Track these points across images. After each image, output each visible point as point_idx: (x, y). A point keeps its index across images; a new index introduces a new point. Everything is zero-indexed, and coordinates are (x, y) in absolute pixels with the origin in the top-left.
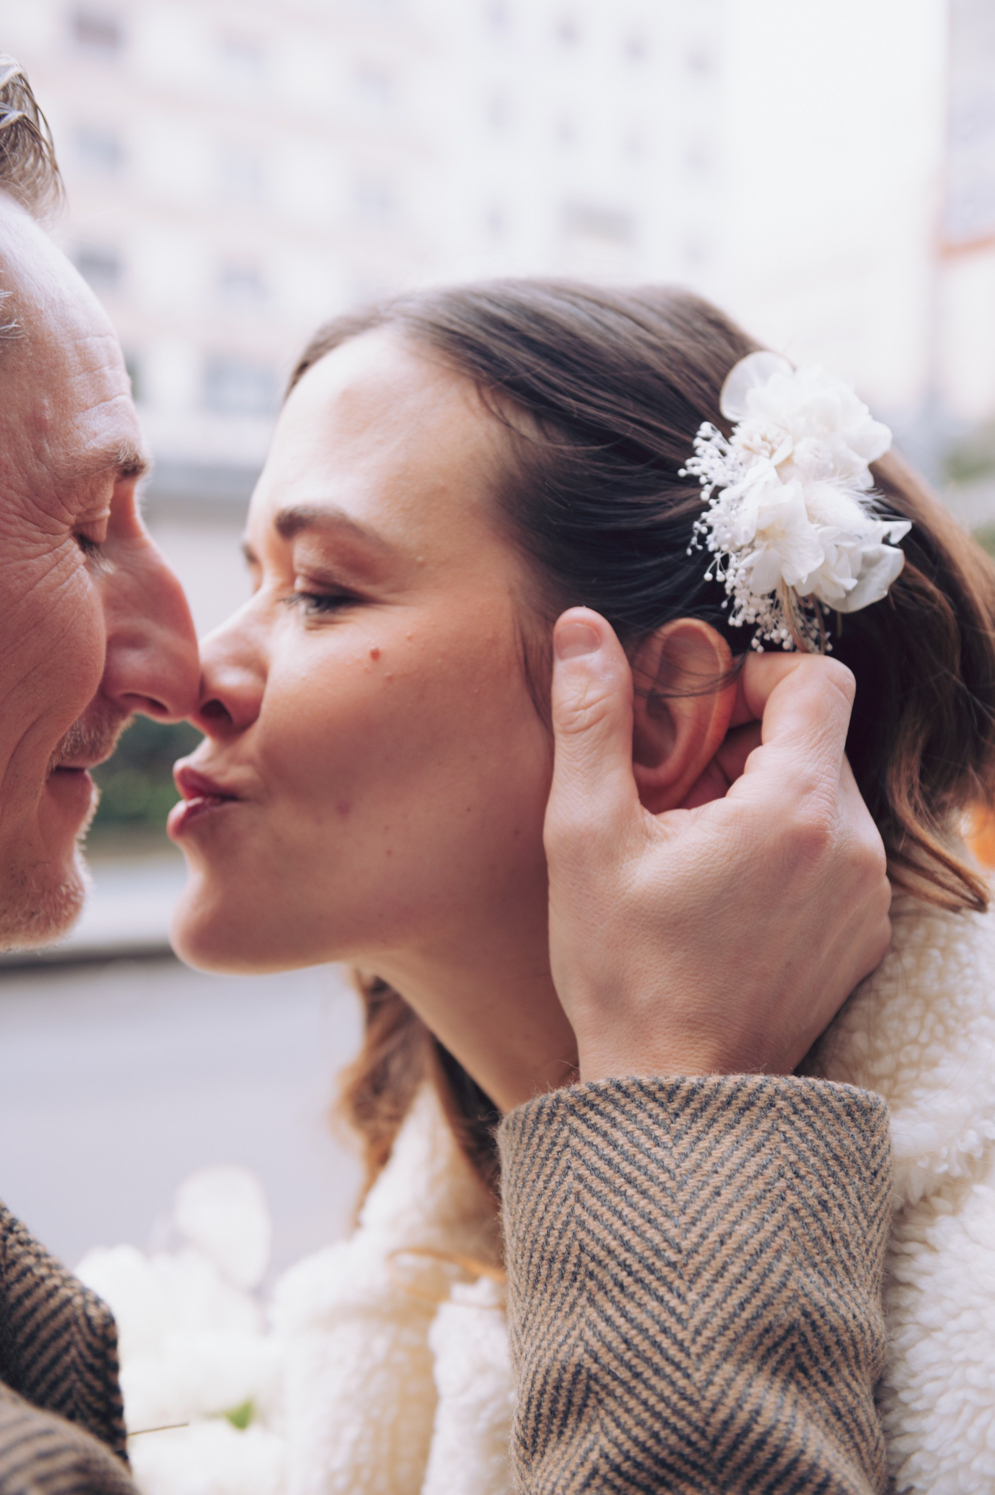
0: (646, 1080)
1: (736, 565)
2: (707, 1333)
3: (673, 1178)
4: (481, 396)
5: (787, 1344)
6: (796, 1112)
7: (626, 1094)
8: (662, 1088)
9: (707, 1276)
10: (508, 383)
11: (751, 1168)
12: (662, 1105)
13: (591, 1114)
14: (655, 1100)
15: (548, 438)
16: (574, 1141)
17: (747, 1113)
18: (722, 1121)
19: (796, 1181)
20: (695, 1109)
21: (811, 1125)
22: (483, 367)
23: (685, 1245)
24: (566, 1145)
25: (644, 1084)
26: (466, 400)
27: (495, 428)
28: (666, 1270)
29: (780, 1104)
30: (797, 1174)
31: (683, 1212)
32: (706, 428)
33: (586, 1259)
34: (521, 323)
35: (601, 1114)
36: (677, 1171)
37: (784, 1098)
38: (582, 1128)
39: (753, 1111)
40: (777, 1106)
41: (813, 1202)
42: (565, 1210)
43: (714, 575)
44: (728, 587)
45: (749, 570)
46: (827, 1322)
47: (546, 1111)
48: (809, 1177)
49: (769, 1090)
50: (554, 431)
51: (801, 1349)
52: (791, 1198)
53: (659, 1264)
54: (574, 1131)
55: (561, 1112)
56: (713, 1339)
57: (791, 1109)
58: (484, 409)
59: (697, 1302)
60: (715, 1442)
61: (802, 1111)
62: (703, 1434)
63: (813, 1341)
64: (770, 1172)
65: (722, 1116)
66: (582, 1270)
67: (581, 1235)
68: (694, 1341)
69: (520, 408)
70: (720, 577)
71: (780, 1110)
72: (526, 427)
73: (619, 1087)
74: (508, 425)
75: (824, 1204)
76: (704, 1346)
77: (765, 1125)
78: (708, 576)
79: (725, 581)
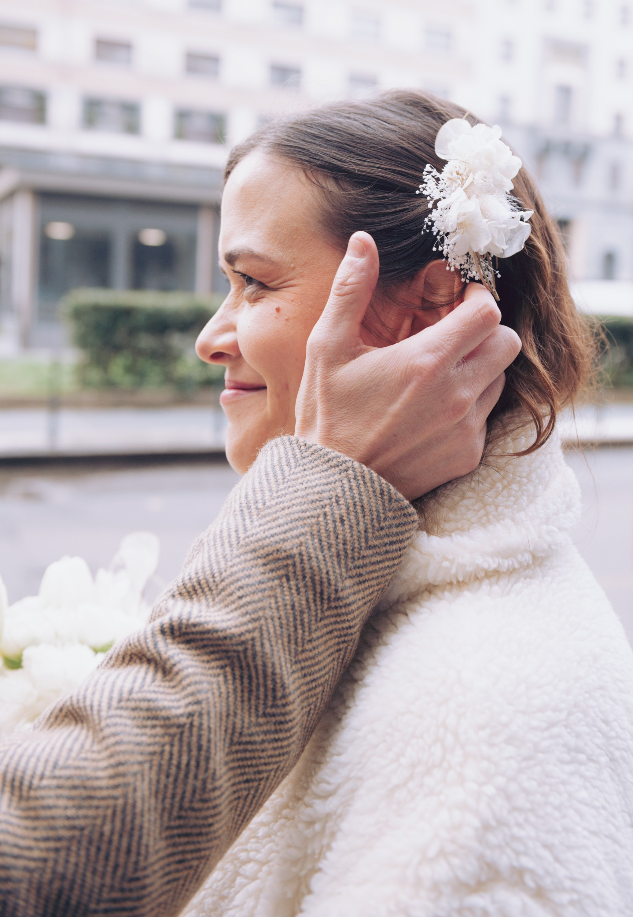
1: (448, 243)
2: (252, 539)
3: (283, 479)
4: (306, 175)
5: (285, 563)
6: (355, 479)
9: (268, 519)
10: (320, 166)
11: (318, 489)
15: (344, 190)
17: (333, 469)
18: (321, 467)
19: (334, 504)
20: (313, 458)
21: (358, 487)
22: (307, 161)
23: (268, 504)
26: (299, 180)
27: (316, 191)
29: (350, 472)
30: (337, 502)
31: (277, 492)
32: (428, 167)
34: (323, 133)
36: (287, 477)
37: (353, 471)
39: (336, 469)
41: (337, 516)
43: (437, 248)
44: (445, 253)
45: (454, 245)
46: (310, 564)
48: (342, 506)
49: (350, 464)
50: (346, 186)
51: (291, 568)
52: (327, 509)
56: (251, 542)
57: (353, 477)
58: (309, 182)
60: (223, 580)
61: (358, 480)
62: (221, 574)
63: (299, 568)
64: (326, 495)
65: (322, 465)
68: (244, 539)
69: (326, 177)
70: (440, 248)
71: (348, 474)
72: (331, 185)
74: (322, 187)
75: (342, 521)
76: (247, 543)
77: (337, 477)
78: (434, 249)
79: (443, 251)
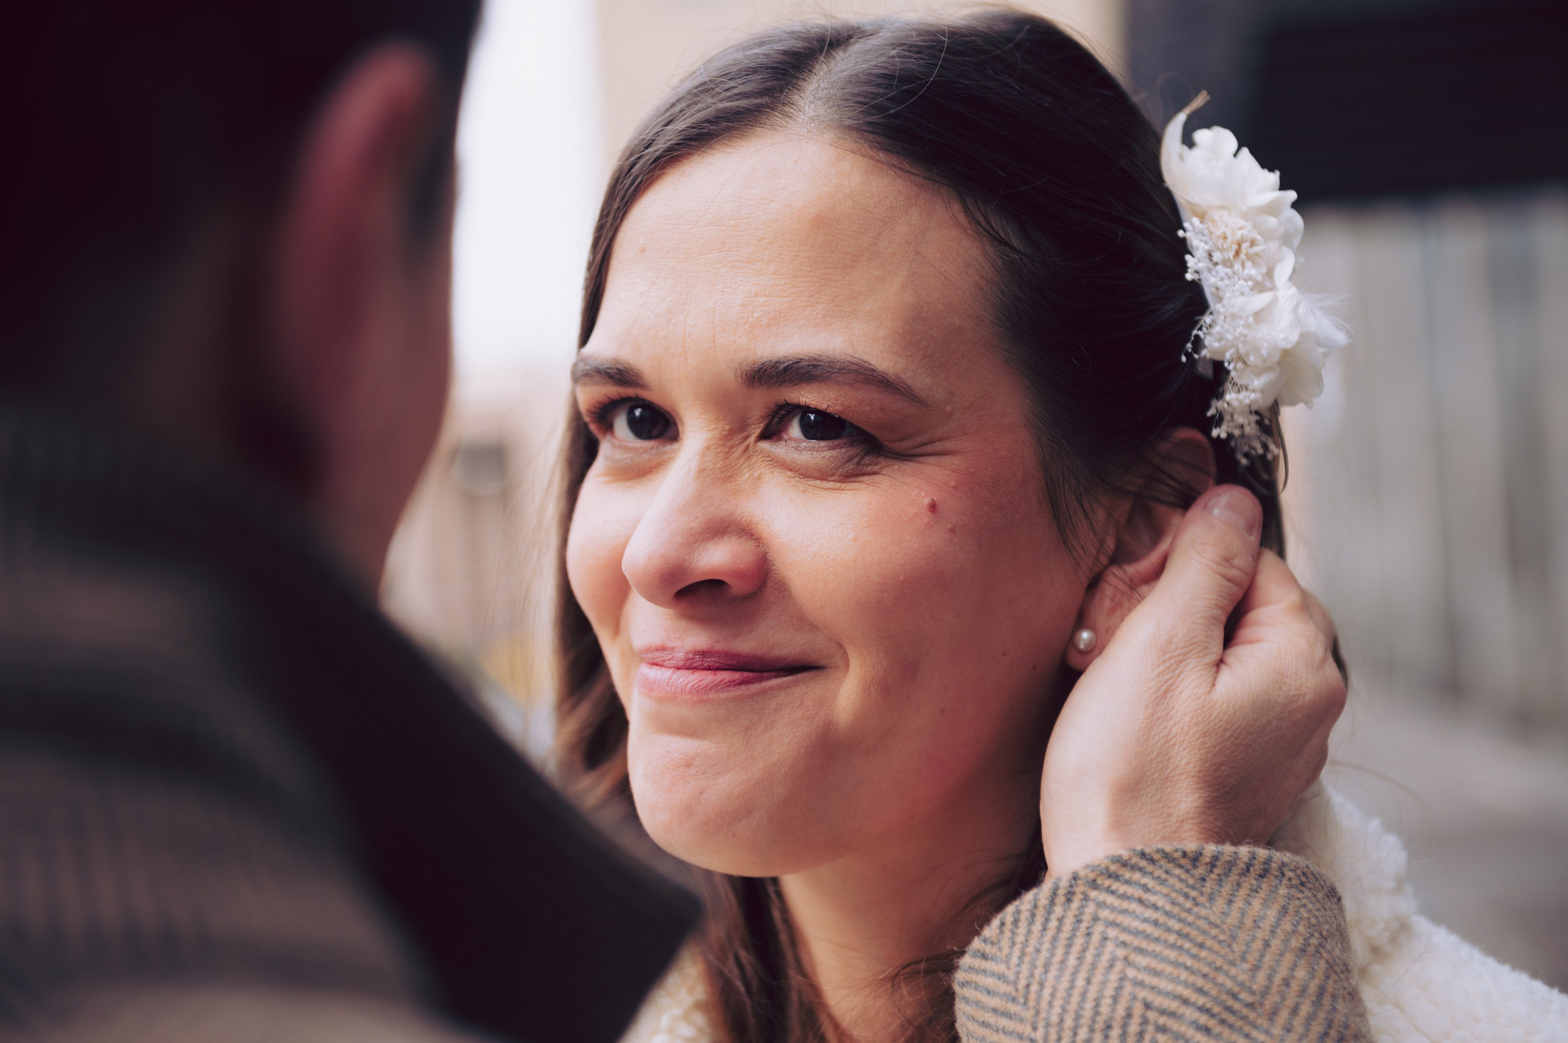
0: (1168, 848)
3: (1223, 932)
6: (1301, 883)
7: (1152, 861)
8: (1185, 854)
9: (1284, 1013)
11: (1285, 926)
12: (1187, 871)
13: (1115, 885)
14: (1181, 866)
16: (1105, 914)
17: (1266, 878)
18: (1246, 885)
20: (1219, 875)
21: (1315, 896)
23: (1256, 987)
24: (1096, 919)
25: (1167, 851)
28: (1245, 1011)
29: (1288, 874)
30: (1321, 936)
33: (1152, 1015)
35: (1127, 882)
36: (1224, 927)
37: (1289, 870)
38: (1110, 899)
39: (1269, 878)
40: (1287, 876)
42: (1114, 977)
47: (1061, 892)
49: (1276, 862)
53: (1237, 1006)
54: (1101, 905)
55: (1079, 889)
57: (1298, 880)
59: (1283, 1035)
61: (1306, 883)
64: (1302, 930)
65: (1244, 881)
66: (1150, 1029)
67: (1142, 994)
71: (1290, 879)
73: (1143, 855)
77: (1283, 892)
